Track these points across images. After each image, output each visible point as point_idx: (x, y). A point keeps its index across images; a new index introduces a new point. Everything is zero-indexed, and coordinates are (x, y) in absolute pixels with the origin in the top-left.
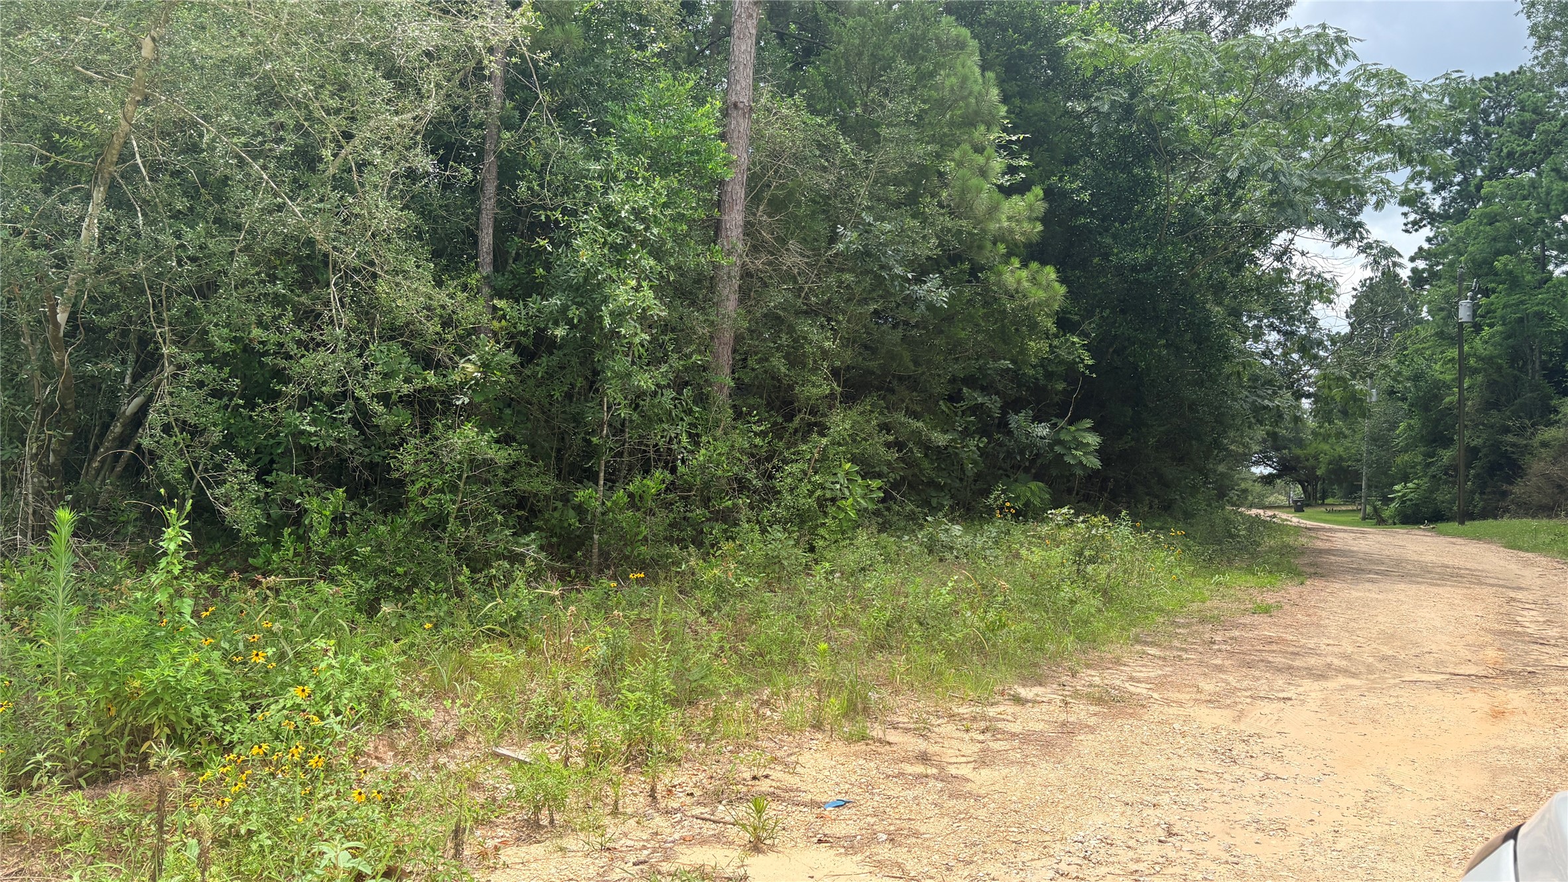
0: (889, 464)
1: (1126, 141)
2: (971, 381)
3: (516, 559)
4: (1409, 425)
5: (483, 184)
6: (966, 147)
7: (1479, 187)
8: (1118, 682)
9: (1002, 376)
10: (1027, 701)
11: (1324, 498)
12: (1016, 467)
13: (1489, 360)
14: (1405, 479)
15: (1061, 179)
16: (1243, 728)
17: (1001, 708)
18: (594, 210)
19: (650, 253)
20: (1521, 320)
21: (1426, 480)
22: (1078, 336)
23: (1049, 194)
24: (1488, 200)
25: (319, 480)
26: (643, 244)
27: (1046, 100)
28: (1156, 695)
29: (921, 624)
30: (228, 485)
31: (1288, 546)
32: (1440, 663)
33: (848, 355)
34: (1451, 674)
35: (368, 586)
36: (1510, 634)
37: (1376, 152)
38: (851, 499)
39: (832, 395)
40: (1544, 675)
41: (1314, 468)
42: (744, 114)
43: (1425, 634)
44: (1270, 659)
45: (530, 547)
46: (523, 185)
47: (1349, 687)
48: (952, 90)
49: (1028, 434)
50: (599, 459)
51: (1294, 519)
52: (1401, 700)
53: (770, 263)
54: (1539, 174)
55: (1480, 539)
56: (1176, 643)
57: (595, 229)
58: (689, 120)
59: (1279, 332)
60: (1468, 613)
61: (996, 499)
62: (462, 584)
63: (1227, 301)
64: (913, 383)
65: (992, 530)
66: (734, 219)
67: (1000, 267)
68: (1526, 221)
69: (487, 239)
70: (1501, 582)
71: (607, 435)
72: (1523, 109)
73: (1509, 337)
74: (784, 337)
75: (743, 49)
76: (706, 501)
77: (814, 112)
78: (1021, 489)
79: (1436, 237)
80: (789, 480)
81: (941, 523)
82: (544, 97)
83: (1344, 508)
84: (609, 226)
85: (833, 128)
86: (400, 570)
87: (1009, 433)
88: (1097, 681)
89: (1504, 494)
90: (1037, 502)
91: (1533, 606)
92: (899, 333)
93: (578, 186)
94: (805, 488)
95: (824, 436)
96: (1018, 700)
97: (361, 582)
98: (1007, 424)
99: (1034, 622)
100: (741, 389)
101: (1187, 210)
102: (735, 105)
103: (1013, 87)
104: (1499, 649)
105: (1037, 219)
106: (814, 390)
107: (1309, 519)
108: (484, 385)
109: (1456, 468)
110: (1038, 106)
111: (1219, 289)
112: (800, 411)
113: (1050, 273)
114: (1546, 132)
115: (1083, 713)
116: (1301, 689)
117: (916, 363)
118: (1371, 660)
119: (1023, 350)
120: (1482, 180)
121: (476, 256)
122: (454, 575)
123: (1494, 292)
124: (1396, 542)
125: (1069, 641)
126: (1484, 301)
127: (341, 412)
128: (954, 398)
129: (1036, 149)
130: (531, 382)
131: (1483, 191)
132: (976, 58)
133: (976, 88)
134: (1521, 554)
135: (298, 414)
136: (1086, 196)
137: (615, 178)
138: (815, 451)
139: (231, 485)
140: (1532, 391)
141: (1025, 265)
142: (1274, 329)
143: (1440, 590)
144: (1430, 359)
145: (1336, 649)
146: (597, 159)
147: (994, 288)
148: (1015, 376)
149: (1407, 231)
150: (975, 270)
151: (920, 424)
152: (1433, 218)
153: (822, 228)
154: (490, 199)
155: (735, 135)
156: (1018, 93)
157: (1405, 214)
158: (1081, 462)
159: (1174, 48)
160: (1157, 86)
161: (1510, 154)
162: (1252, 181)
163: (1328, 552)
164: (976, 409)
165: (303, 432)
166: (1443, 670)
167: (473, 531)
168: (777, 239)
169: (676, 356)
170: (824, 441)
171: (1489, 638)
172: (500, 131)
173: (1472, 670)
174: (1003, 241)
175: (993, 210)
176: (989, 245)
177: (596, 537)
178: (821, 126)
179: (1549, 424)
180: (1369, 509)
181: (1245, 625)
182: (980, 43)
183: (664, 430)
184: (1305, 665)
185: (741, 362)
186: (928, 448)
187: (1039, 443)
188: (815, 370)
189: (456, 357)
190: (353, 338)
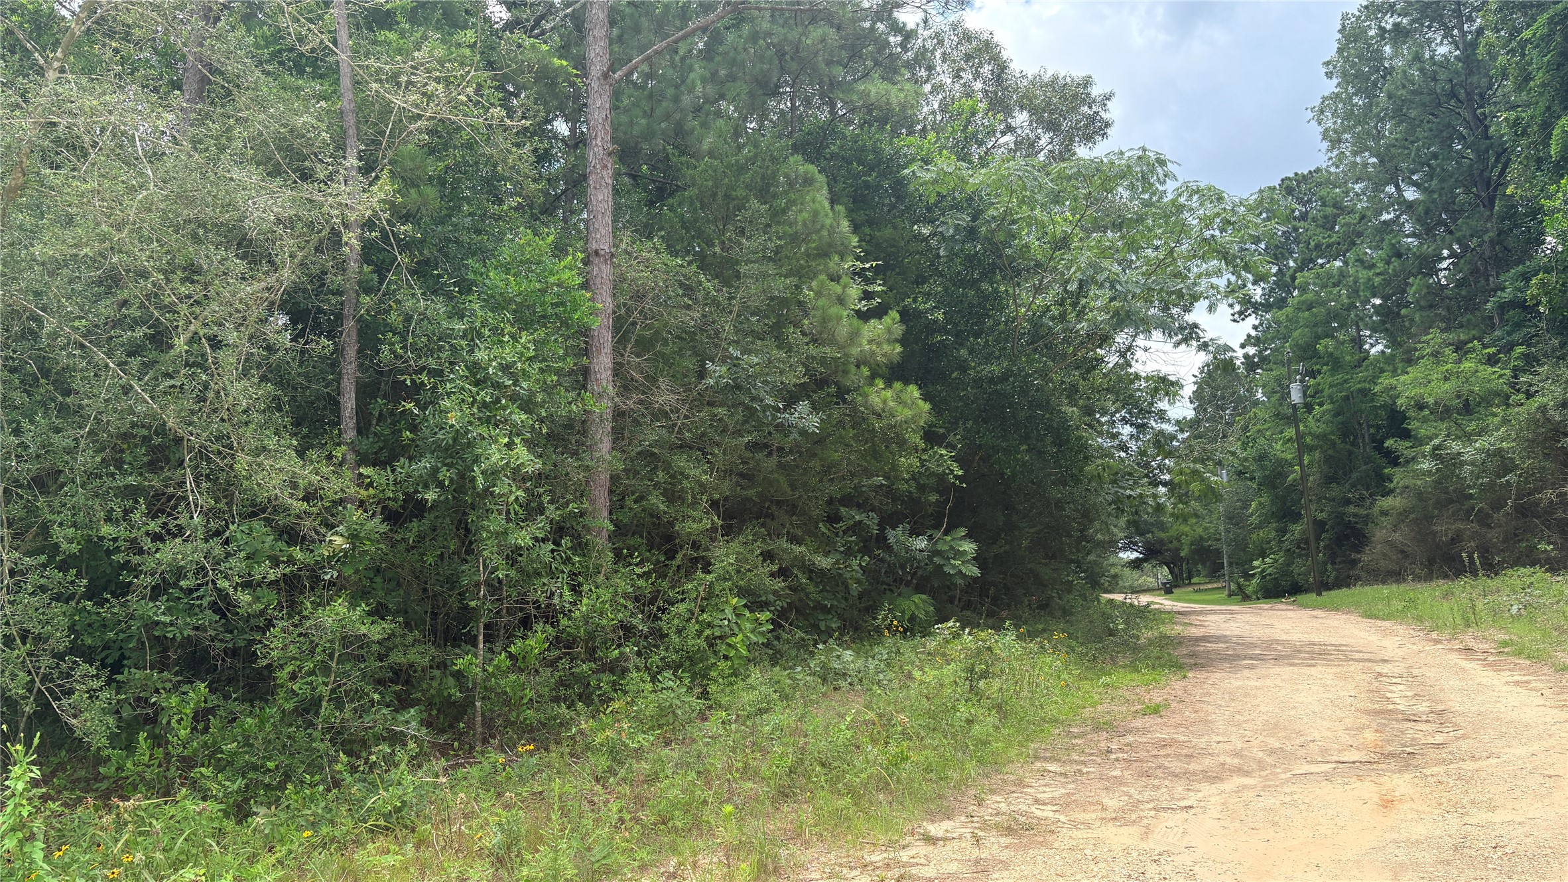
0: (775, 593)
1: (971, 260)
2: (847, 501)
3: (397, 739)
4: (1260, 503)
5: (343, 349)
6: (823, 277)
7: (1293, 278)
8: (1024, 807)
9: (876, 492)
10: (938, 839)
11: (1190, 578)
12: (899, 581)
13: (1323, 437)
14: (1263, 555)
15: (915, 301)
16: (1152, 846)
17: (913, 852)
18: (461, 370)
19: (521, 408)
20: (1347, 398)
21: (1282, 554)
22: (946, 447)
23: (905, 315)
24: (1303, 289)
25: (176, 674)
26: (514, 398)
27: (895, 227)
28: (1062, 818)
29: (823, 765)
30: (76, 696)
31: (1166, 637)
32: (1324, 751)
33: (726, 487)
34: (1336, 762)
35: (235, 787)
36: (1384, 714)
37: (1203, 258)
38: (740, 636)
39: (714, 529)
40: (1422, 755)
41: (1178, 550)
42: (606, 260)
43: (1305, 720)
44: (1167, 764)
45: (411, 722)
46: (385, 349)
47: (1245, 787)
48: (804, 224)
49: (907, 550)
50: (477, 621)
51: (1164, 603)
52: (1296, 797)
53: (641, 402)
54: (1346, 263)
55: (1338, 610)
56: (1075, 756)
57: (463, 388)
58: (552, 273)
59: (1131, 425)
60: (1342, 693)
61: (884, 620)
62: (340, 772)
63: (1081, 402)
64: (792, 509)
65: (882, 651)
66: (603, 363)
67: (866, 389)
68: (1339, 306)
69: (349, 403)
70: (1366, 656)
71: (484, 595)
72: (1324, 205)
73: (1337, 414)
74: (661, 474)
75: (601, 197)
76: (591, 654)
77: (675, 254)
78: (905, 603)
79: (1261, 324)
80: (676, 621)
81: (832, 650)
82: (403, 259)
83: (1210, 586)
84: (477, 384)
85: (694, 268)
86: (271, 765)
87: (889, 548)
88: (1003, 807)
89: (1354, 563)
90: (921, 615)
91: (1399, 680)
92: (774, 459)
93: (442, 347)
94: (693, 627)
95: (709, 572)
96: (930, 840)
97: (228, 783)
98: (885, 539)
99: (935, 749)
100: (620, 531)
101: (1035, 322)
102: (596, 253)
103: (861, 216)
104: (1377, 731)
105: (896, 340)
106: (695, 526)
107: (1179, 600)
108: (353, 556)
109: (1307, 542)
110: (888, 232)
111: (1072, 392)
112: (682, 547)
113: (914, 391)
114: (1348, 225)
115: (995, 847)
116: (1200, 795)
117: (793, 487)
118: (1260, 754)
119: (895, 467)
120: (1295, 272)
121: (339, 423)
122: (330, 762)
123: (1319, 372)
124: (1263, 621)
125: (971, 767)
126: (1312, 382)
127: (198, 598)
128: (833, 519)
129: (888, 273)
130: (402, 547)
131: (1297, 282)
132: (825, 191)
133: (828, 222)
134: (1379, 623)
135: (151, 604)
136: (939, 315)
137: (480, 335)
138: (701, 589)
139: (79, 696)
140: (1366, 463)
141: (889, 384)
142: (1127, 423)
143: (1313, 671)
144: (1271, 439)
145: (1227, 746)
146: (461, 317)
147: (862, 409)
148: (889, 491)
149: (1235, 321)
150: (842, 392)
151: (803, 549)
152: (1256, 307)
153: (690, 363)
154: (350, 363)
155: (599, 280)
156: (867, 221)
157: (1231, 306)
158: (960, 571)
159: (1009, 175)
160: (997, 209)
161: (1318, 246)
162: (1093, 291)
163: (1205, 639)
164: (857, 528)
165: (157, 623)
166: (1328, 758)
167: (348, 714)
168: (647, 378)
169: (552, 507)
170: (709, 577)
171: (1365, 719)
172: (358, 295)
173: (1354, 756)
174: (865, 363)
175: (854, 335)
176: (853, 369)
177: (478, 704)
178: (682, 266)
179: (1387, 493)
180: (1233, 586)
181: (1138, 730)
182: (827, 177)
183: (544, 584)
184: (1200, 768)
185: (617, 503)
186: (811, 571)
187: (919, 556)
188: (694, 504)
189: (323, 530)
190: (213, 525)
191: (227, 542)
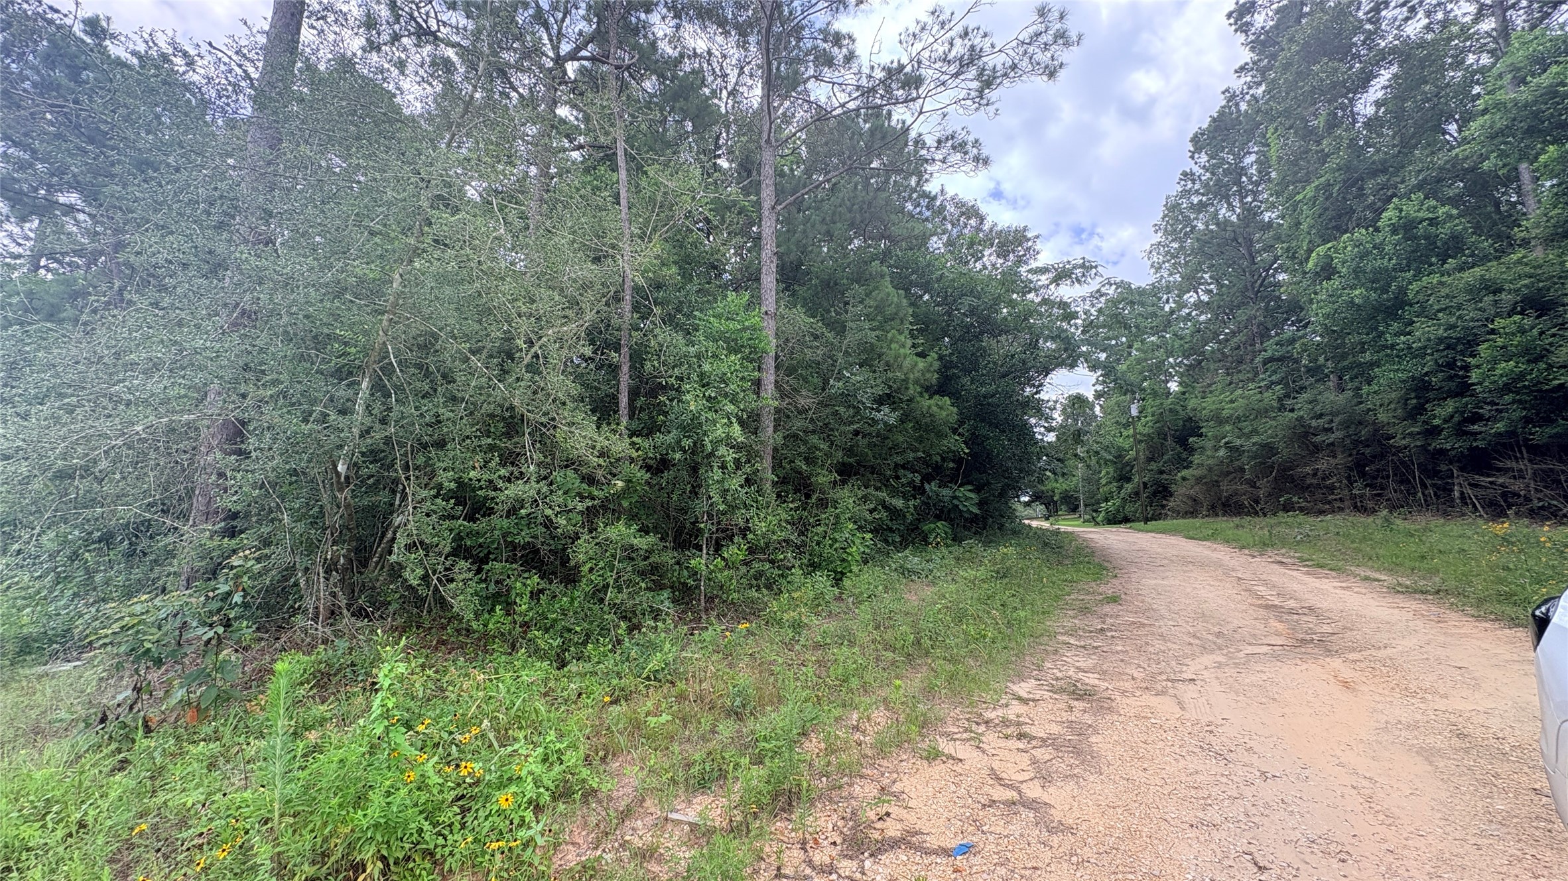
4: (1107, 472)
6: (894, 331)
8: (1072, 674)
9: (919, 461)
10: (1028, 700)
11: (1059, 512)
13: (1147, 435)
17: (1015, 710)
18: (694, 377)
20: (1162, 413)
21: (1119, 500)
22: (960, 435)
25: (520, 566)
26: (726, 395)
28: (1108, 686)
30: (455, 583)
33: (841, 456)
36: (1271, 608)
38: (854, 548)
39: (835, 482)
40: (1330, 642)
41: (1051, 496)
42: (773, 317)
43: (1221, 611)
44: (1150, 642)
45: (664, 603)
46: (647, 364)
47: (1219, 664)
48: (882, 301)
49: (937, 496)
50: (703, 536)
51: (1043, 524)
53: (791, 404)
57: (696, 389)
60: (1228, 592)
62: (621, 634)
65: (935, 558)
66: (769, 379)
67: (919, 399)
69: (624, 399)
71: (706, 520)
73: (1156, 423)
74: (802, 447)
75: (770, 279)
77: (809, 316)
80: (816, 538)
82: (657, 310)
83: (1073, 517)
84: (703, 386)
85: (820, 324)
86: (578, 629)
87: (927, 494)
88: (1058, 673)
89: (1163, 507)
91: (1256, 583)
92: (866, 440)
93: (682, 363)
94: (827, 541)
95: (837, 508)
96: (1020, 699)
98: (925, 489)
102: (768, 312)
104: (1279, 621)
105: (935, 371)
106: (823, 479)
107: (1053, 523)
108: (629, 494)
109: (1135, 494)
112: (815, 492)
113: (947, 401)
116: (1192, 669)
117: (875, 457)
121: (618, 411)
122: (615, 628)
123: (1146, 399)
128: (897, 477)
130: (657, 488)
133: (895, 300)
138: (831, 518)
139: (458, 583)
141: (932, 396)
145: (1182, 630)
146: (694, 345)
147: (917, 411)
148: (926, 461)
151: (883, 494)
153: (818, 381)
154: (625, 374)
155: (767, 329)
158: (969, 510)
164: (909, 483)
165: (509, 533)
166: (1261, 642)
167: (625, 596)
168: (794, 389)
170: (836, 511)
171: (1262, 612)
172: (630, 332)
174: (918, 384)
176: (911, 387)
177: (703, 588)
178: (813, 323)
181: (1111, 614)
183: (743, 514)
187: (944, 499)
188: (823, 466)
189: (609, 477)
190: (543, 472)
191: (551, 484)
